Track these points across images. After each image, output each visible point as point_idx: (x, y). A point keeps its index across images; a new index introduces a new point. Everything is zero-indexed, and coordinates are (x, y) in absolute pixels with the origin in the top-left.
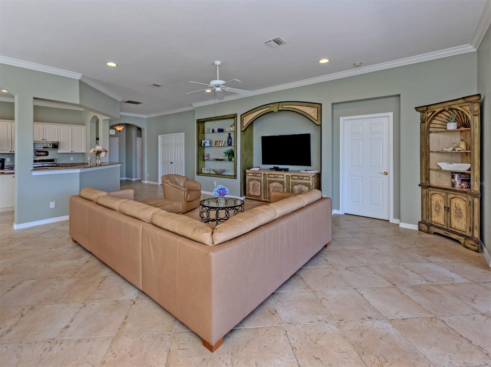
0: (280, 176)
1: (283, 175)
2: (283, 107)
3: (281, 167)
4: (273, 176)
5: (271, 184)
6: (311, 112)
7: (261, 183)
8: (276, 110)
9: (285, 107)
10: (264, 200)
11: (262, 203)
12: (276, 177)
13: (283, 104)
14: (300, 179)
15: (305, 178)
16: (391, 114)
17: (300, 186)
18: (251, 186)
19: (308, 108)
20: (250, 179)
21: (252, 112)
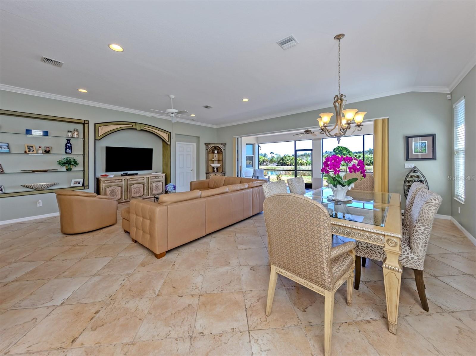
0: (140, 179)
1: (144, 178)
2: (145, 127)
3: (129, 172)
4: (134, 179)
5: (132, 186)
6: (165, 136)
7: (121, 187)
8: (138, 128)
9: (147, 128)
10: (124, 201)
11: (123, 204)
12: (137, 180)
13: (144, 125)
14: (157, 178)
15: (160, 177)
16: (195, 144)
17: (157, 183)
18: (109, 192)
19: (163, 133)
20: (108, 186)
21: (110, 124)
